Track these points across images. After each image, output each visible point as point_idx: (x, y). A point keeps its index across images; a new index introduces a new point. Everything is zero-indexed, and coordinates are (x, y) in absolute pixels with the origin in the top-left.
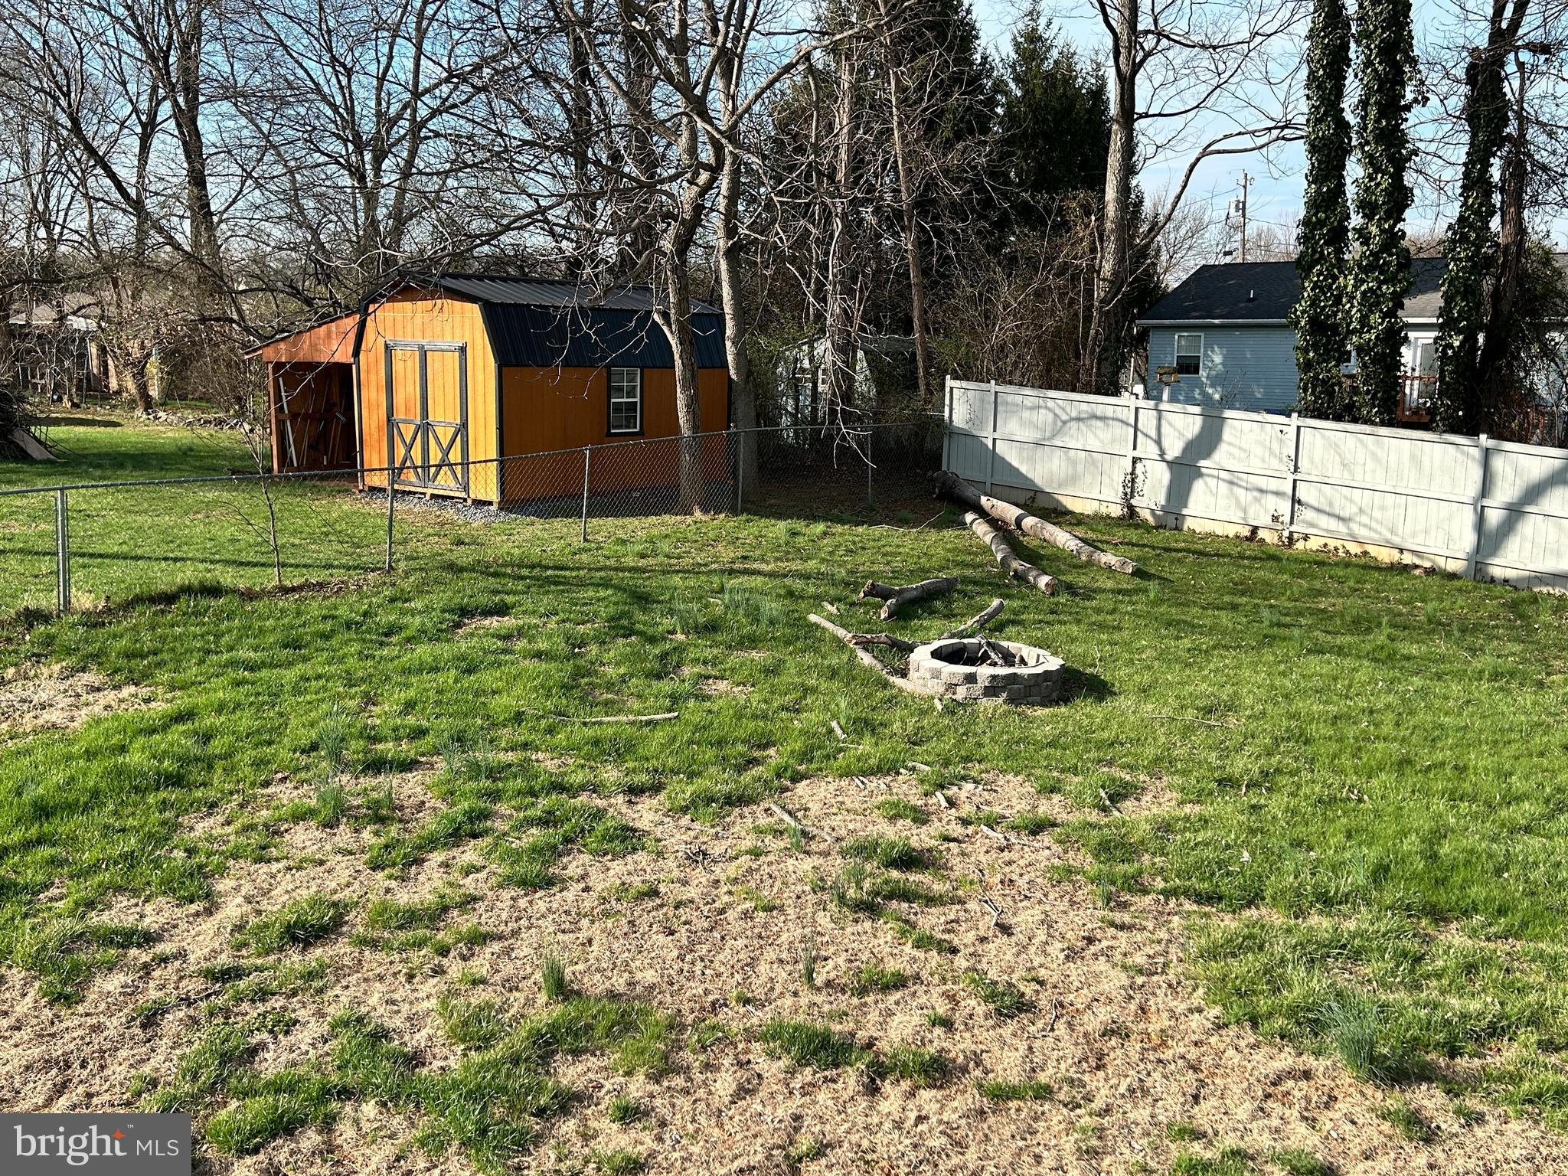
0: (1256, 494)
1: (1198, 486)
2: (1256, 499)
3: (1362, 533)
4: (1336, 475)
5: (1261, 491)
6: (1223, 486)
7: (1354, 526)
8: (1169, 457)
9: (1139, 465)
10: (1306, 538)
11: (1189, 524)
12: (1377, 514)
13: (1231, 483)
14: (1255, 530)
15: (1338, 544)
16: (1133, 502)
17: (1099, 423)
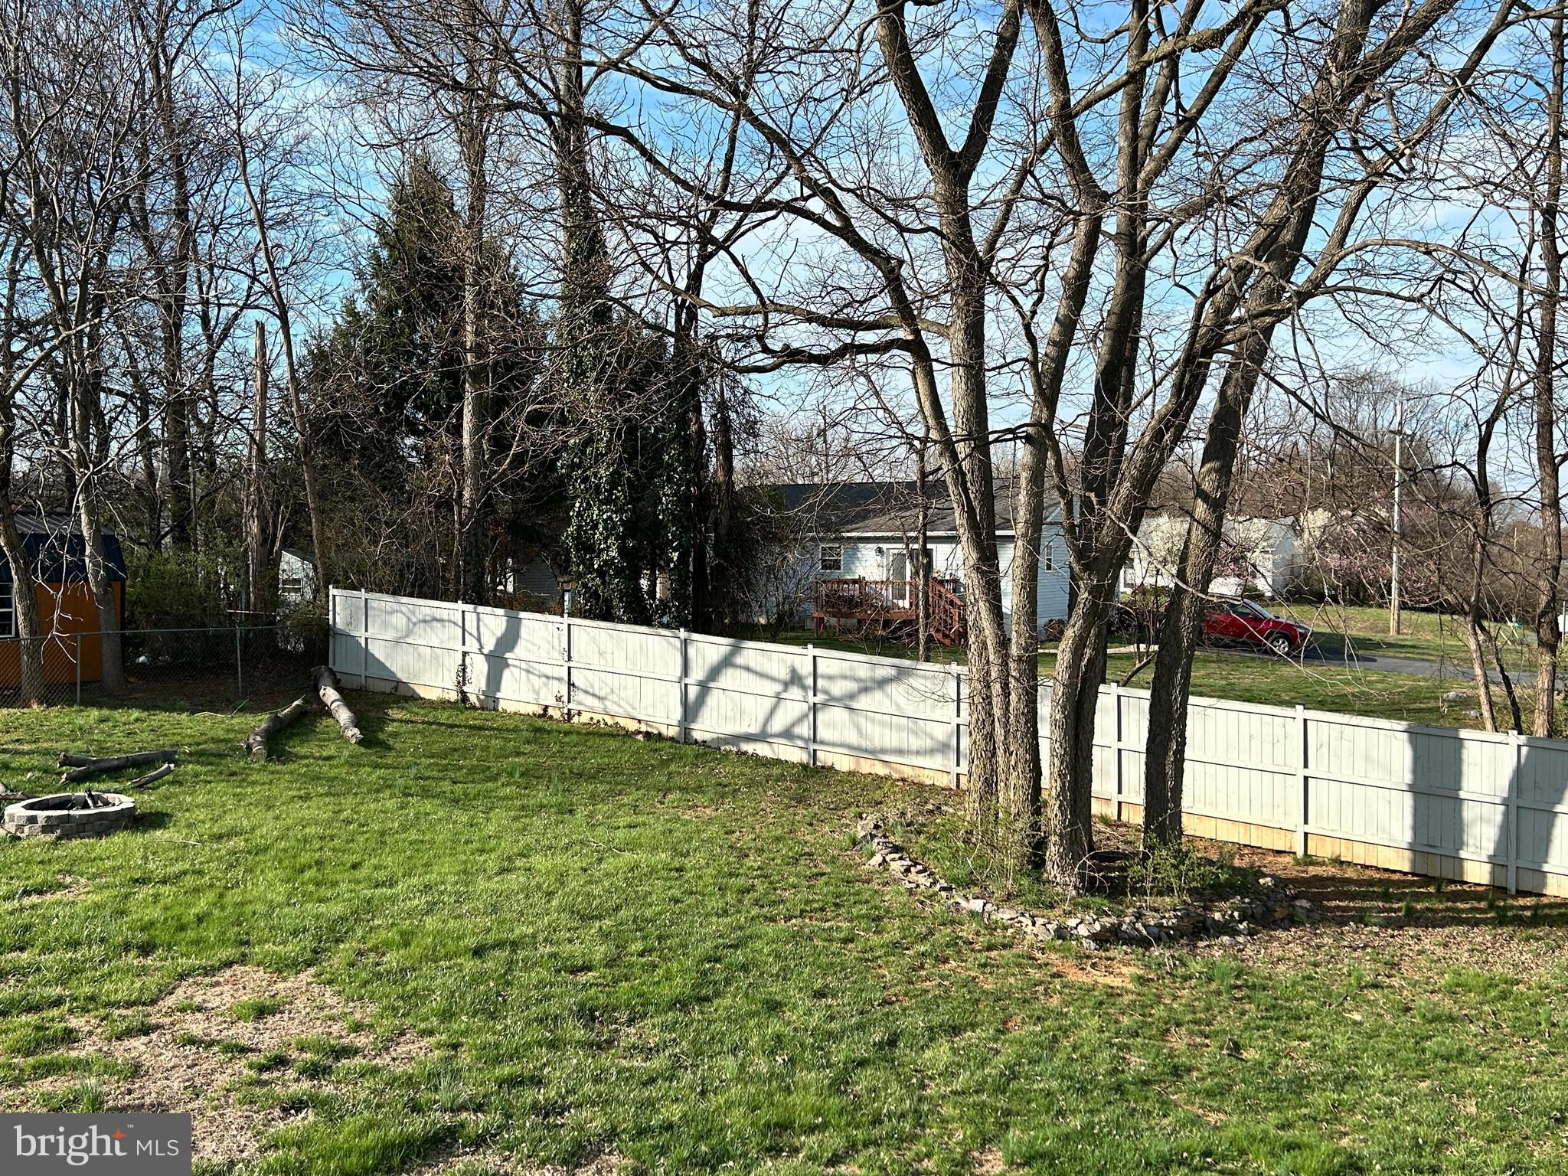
0: (544, 679)
1: (507, 674)
2: (545, 685)
3: (613, 709)
4: (595, 662)
5: (548, 677)
6: (523, 673)
7: (608, 704)
8: (486, 651)
9: (467, 658)
10: (579, 713)
11: (503, 705)
12: (623, 694)
13: (528, 671)
14: (546, 709)
15: (600, 717)
16: (465, 689)
17: (439, 625)
